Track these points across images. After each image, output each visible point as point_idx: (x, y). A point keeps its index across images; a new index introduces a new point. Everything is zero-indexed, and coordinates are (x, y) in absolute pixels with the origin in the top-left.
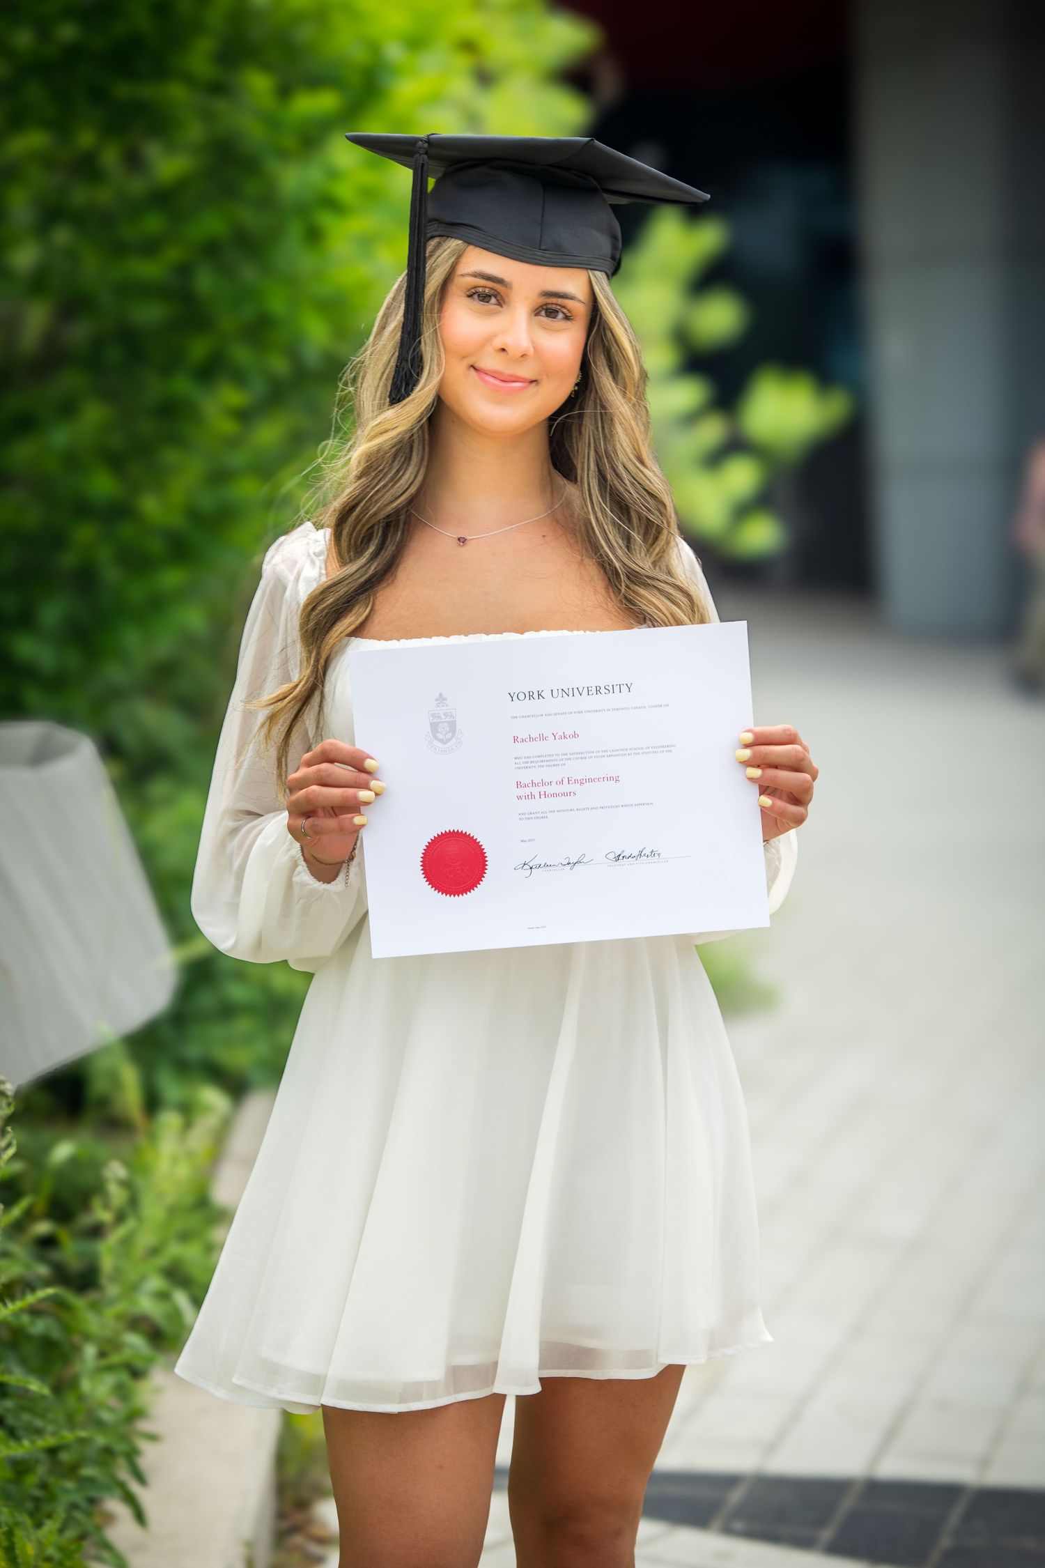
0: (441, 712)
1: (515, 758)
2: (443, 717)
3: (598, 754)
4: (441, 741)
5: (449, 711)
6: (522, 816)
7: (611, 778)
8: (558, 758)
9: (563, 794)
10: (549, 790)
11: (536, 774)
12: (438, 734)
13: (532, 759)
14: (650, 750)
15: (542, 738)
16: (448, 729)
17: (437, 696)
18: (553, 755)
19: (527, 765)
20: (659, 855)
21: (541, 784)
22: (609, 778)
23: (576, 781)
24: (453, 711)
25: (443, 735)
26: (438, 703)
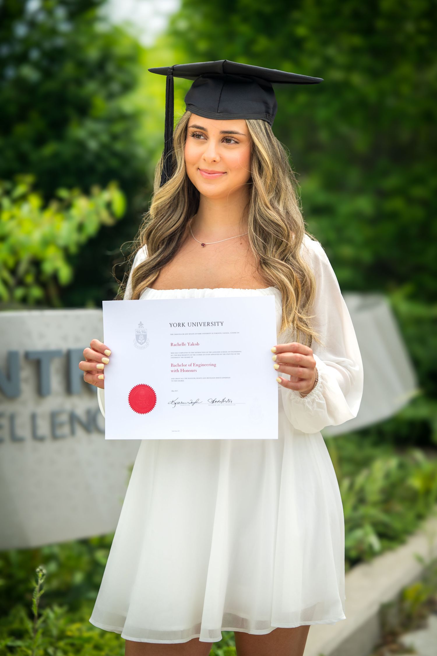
0: (141, 330)
1: (171, 353)
3: (207, 353)
4: (140, 343)
5: (144, 330)
6: (173, 380)
7: (212, 365)
8: (190, 354)
9: (191, 371)
10: (185, 368)
11: (180, 361)
12: (139, 340)
13: (178, 354)
14: (230, 353)
16: (143, 338)
17: (139, 323)
18: (187, 353)
19: (176, 356)
20: (231, 401)
21: (182, 366)
22: (211, 365)
23: (197, 365)
24: (146, 330)
25: (141, 340)
26: (139, 326)
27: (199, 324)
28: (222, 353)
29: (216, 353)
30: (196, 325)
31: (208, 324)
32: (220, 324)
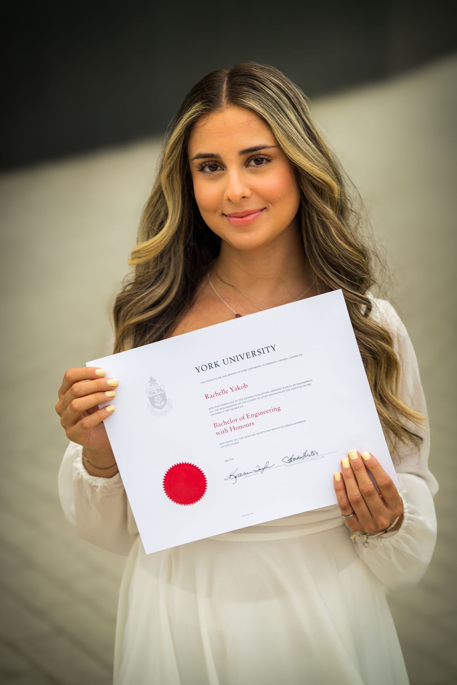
0: (154, 389)
1: (210, 409)
2: (156, 392)
3: (263, 395)
4: (158, 408)
5: (159, 388)
6: (222, 445)
8: (237, 403)
9: (246, 426)
10: (236, 425)
11: (226, 416)
12: (155, 404)
13: (220, 407)
14: (296, 386)
15: (224, 392)
16: (161, 399)
17: (150, 380)
18: (233, 402)
19: (218, 412)
20: (317, 453)
21: (230, 422)
22: (273, 410)
23: (252, 415)
24: (162, 387)
25: (159, 403)
26: (150, 384)
27: (239, 357)
28: (284, 390)
29: (275, 392)
30: (236, 360)
31: (254, 354)
32: (271, 349)
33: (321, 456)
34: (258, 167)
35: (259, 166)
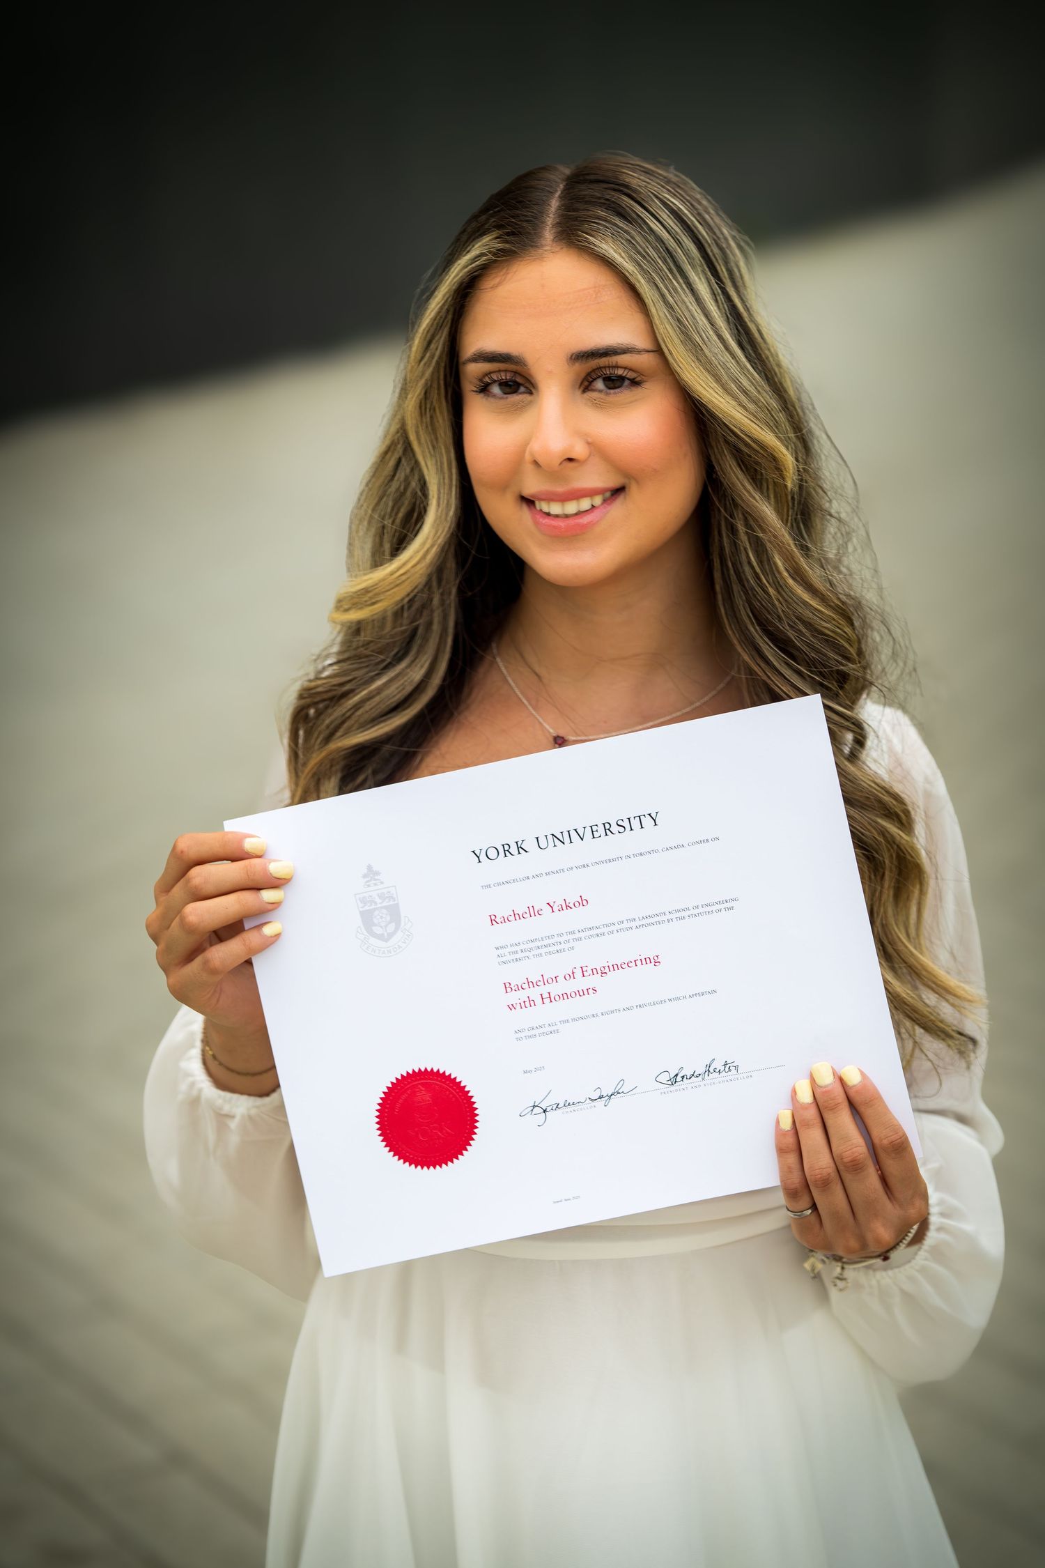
0: (374, 894)
1: (497, 948)
2: (378, 901)
3: (622, 926)
4: (380, 937)
5: (385, 890)
6: (519, 1035)
8: (562, 939)
9: (577, 993)
10: (555, 989)
11: (532, 969)
12: (374, 928)
13: (522, 947)
14: (701, 910)
15: (534, 912)
16: (388, 918)
17: (365, 871)
18: (553, 936)
19: (517, 956)
20: (736, 1067)
21: (542, 983)
22: (644, 961)
23: (595, 971)
24: (393, 890)
25: (381, 927)
26: (367, 882)
27: (574, 835)
28: (671, 916)
29: (652, 920)
30: (567, 840)
31: (607, 830)
32: (647, 821)
33: (745, 1075)
34: (610, 394)
35: (612, 391)
